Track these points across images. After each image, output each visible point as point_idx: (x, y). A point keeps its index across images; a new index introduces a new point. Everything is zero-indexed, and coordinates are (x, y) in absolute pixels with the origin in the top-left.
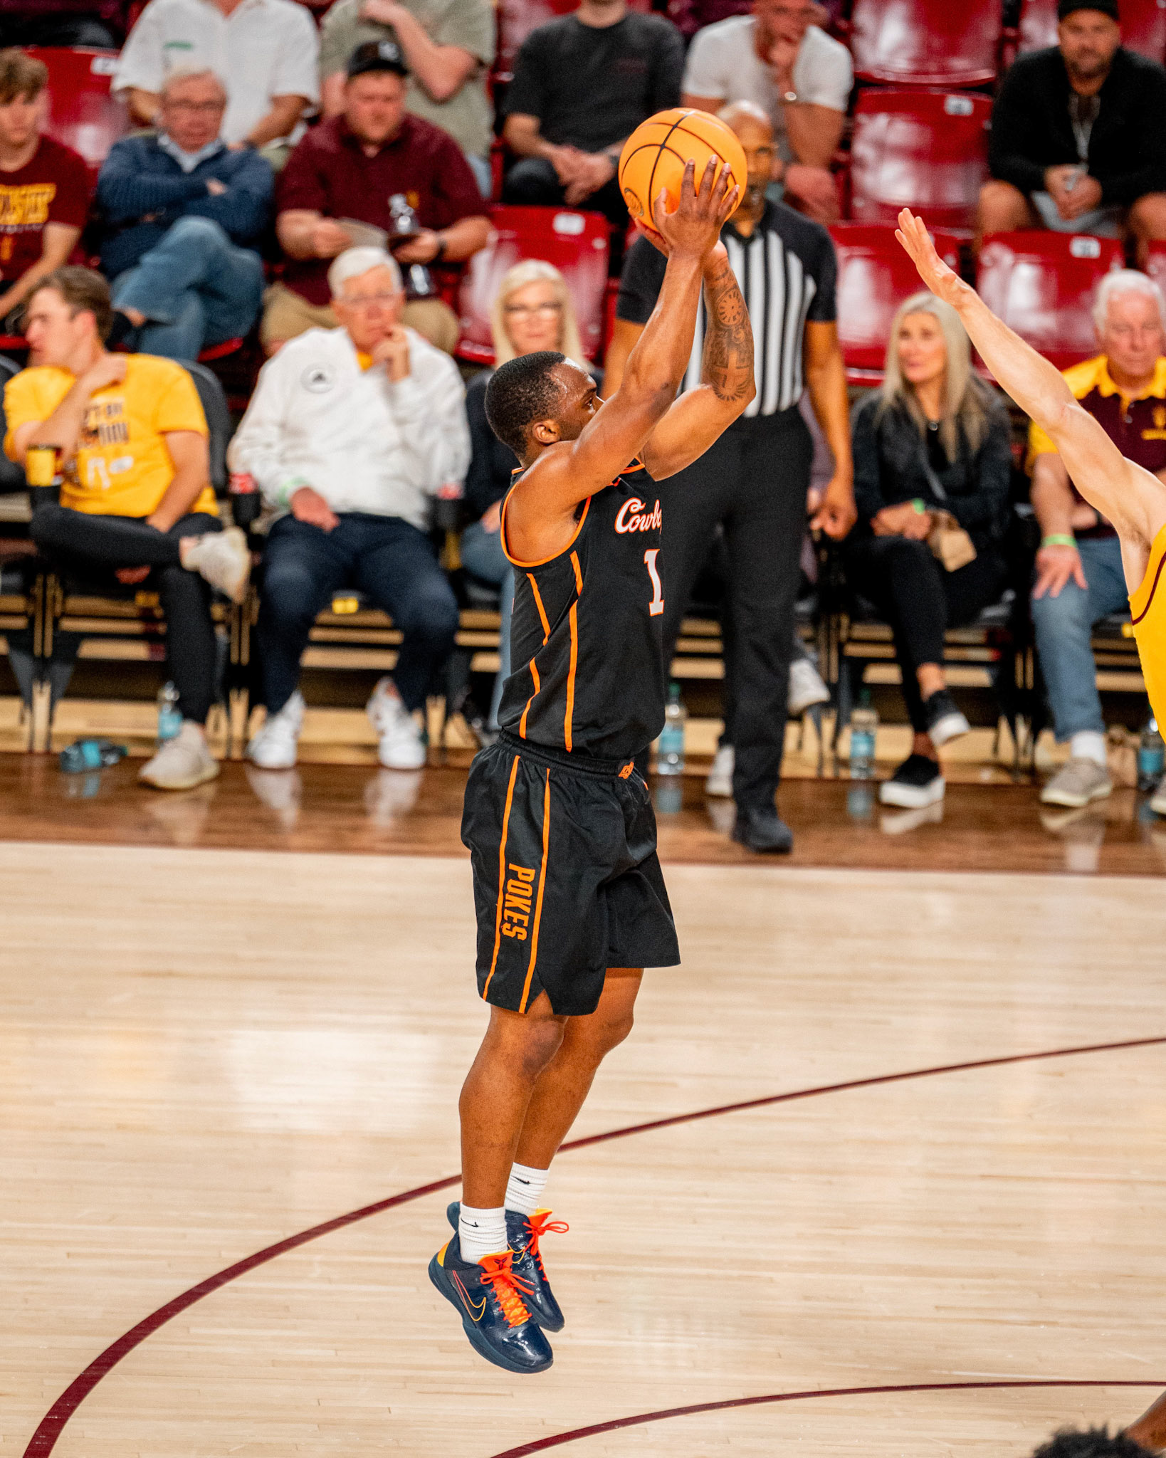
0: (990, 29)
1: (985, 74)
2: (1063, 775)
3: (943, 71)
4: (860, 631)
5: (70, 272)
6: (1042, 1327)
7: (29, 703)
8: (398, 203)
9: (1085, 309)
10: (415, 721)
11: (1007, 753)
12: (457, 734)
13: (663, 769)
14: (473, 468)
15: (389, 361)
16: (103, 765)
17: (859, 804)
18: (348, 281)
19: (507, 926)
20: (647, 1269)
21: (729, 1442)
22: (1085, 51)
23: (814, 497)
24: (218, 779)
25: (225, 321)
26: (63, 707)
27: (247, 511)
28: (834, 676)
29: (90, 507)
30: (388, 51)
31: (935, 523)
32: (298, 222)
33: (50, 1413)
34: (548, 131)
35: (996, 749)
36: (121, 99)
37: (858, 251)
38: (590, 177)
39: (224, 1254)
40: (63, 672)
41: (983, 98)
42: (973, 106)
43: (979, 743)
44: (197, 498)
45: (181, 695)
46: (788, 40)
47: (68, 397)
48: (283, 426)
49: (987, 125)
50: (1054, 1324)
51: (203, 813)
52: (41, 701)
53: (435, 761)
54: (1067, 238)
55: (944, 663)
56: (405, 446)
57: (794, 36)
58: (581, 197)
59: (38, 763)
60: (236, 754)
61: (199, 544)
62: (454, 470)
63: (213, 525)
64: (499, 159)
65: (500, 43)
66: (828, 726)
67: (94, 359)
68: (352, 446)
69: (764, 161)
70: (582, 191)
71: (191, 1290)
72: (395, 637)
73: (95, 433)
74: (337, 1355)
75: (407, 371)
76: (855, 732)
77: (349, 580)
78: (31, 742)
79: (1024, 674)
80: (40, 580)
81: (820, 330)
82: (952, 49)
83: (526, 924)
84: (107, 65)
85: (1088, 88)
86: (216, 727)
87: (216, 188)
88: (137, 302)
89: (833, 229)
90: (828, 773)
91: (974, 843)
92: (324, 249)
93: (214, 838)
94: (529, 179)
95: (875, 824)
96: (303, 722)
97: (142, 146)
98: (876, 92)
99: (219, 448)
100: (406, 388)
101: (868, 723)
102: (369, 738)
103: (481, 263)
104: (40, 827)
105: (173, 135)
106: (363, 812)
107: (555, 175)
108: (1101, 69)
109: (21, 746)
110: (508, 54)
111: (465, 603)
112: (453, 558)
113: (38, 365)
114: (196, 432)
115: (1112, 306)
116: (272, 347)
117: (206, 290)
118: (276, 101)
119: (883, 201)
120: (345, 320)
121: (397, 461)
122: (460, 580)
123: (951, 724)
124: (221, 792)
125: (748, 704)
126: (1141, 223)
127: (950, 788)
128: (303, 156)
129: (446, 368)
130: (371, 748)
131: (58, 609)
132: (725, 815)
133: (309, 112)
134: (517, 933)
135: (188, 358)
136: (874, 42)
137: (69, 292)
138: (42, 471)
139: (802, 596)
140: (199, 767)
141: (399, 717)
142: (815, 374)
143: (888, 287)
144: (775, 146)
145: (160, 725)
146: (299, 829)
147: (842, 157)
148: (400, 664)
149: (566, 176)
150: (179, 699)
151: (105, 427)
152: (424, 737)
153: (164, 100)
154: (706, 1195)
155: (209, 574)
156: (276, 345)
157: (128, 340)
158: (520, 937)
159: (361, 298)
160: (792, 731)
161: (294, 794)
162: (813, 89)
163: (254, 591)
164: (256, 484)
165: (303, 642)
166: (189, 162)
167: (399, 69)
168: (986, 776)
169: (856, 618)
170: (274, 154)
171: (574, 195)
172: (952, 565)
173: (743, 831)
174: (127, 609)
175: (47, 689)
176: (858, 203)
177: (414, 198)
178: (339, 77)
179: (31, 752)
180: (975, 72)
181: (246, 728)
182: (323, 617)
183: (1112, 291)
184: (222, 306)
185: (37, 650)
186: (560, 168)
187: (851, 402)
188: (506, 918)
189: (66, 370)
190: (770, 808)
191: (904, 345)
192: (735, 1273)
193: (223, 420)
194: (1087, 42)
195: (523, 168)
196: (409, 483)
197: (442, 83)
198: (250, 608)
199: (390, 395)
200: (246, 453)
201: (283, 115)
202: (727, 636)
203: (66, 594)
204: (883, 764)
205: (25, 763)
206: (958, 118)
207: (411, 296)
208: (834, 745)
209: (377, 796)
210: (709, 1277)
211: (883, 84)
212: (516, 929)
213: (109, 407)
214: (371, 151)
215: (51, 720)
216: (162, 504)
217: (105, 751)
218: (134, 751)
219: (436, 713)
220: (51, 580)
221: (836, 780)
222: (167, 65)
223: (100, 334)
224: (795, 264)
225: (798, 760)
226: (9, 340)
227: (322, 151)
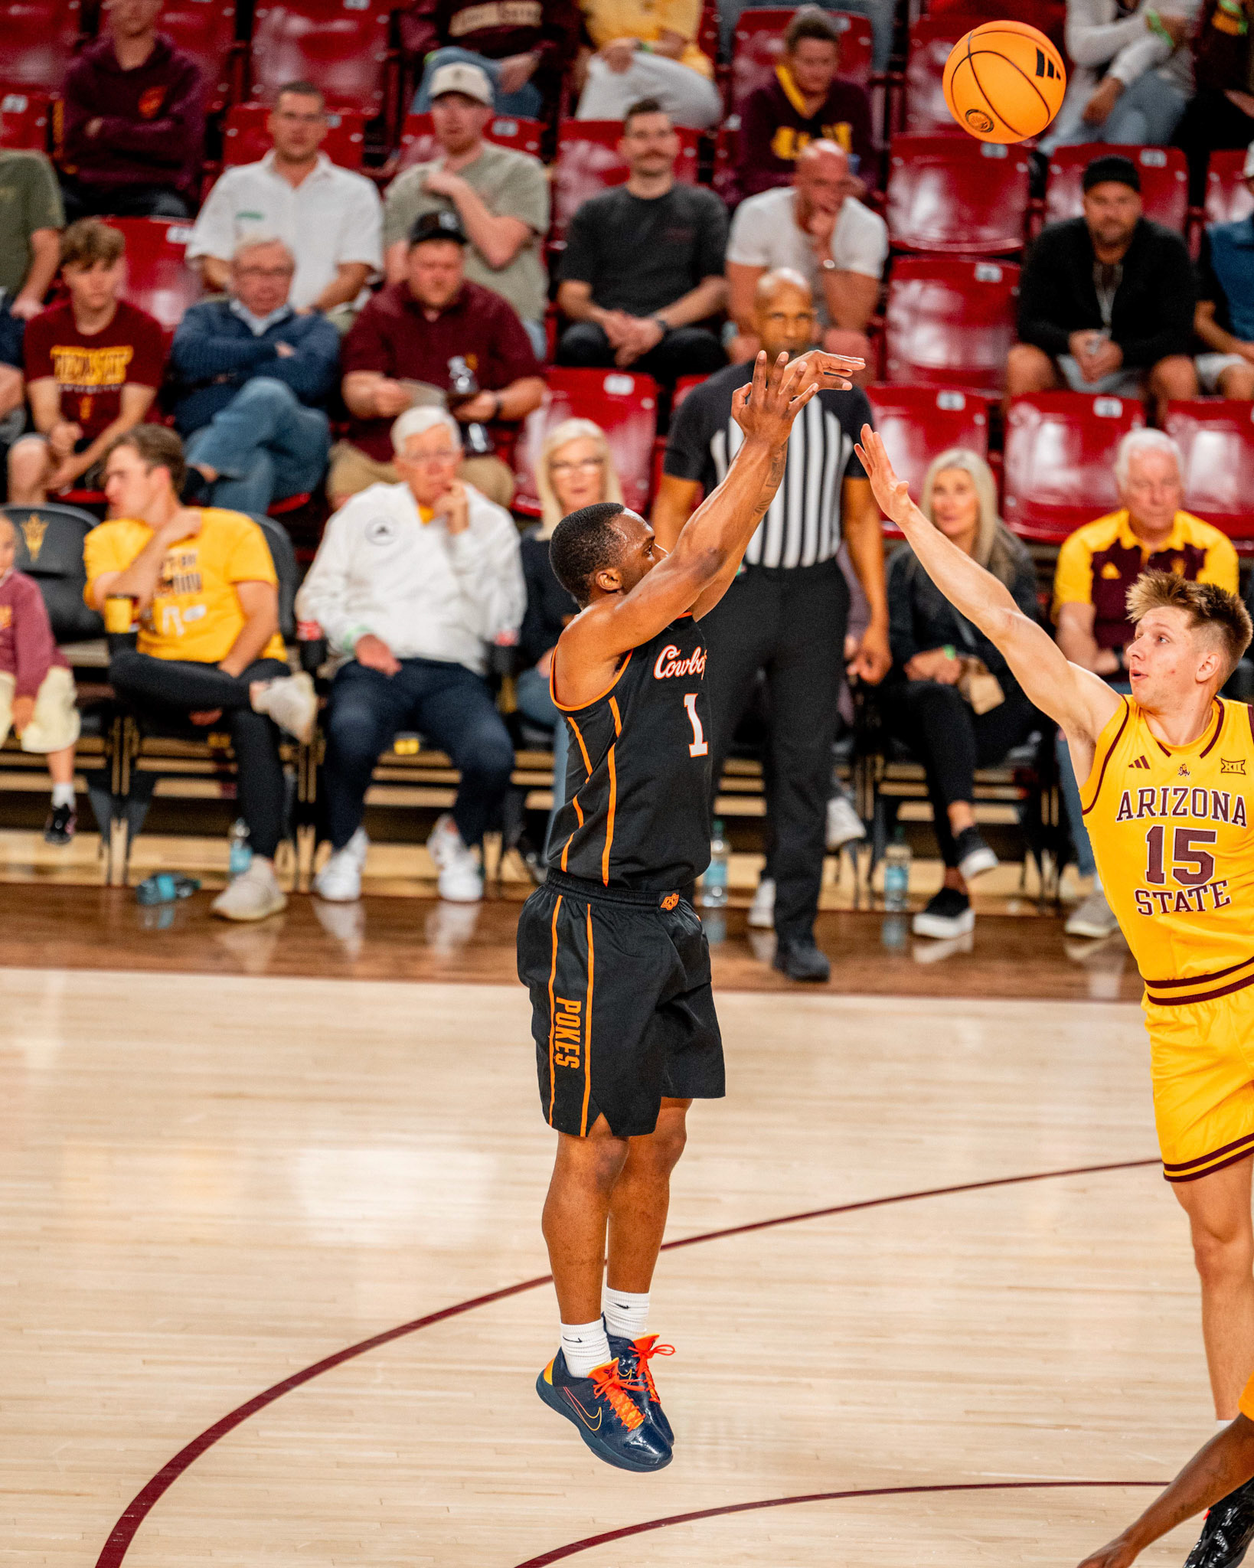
0: (1018, 201)
1: (1013, 243)
2: (1087, 907)
3: (974, 240)
4: (894, 771)
5: (146, 430)
6: (1066, 1430)
7: (107, 839)
8: (457, 365)
9: (1108, 466)
10: (473, 855)
11: (1033, 886)
12: (512, 868)
13: (708, 902)
14: (528, 616)
15: (450, 514)
16: (178, 897)
17: (893, 934)
18: (410, 439)
19: (559, 1056)
20: (692, 1376)
21: (770, 1540)
22: (1109, 221)
23: (851, 644)
24: (287, 910)
25: (293, 476)
26: (139, 842)
27: (313, 656)
28: (870, 813)
29: (165, 653)
30: (447, 221)
31: (965, 668)
32: (362, 383)
33: (126, 1512)
34: (599, 297)
35: (1022, 883)
36: (195, 266)
37: (893, 410)
38: (639, 341)
39: (292, 1361)
40: (140, 810)
41: (1011, 266)
42: (1001, 274)
43: (1007, 877)
44: (266, 644)
45: (252, 830)
46: (826, 210)
47: (145, 550)
48: (348, 576)
49: (1015, 291)
50: (1078, 1427)
51: (271, 943)
52: (119, 837)
53: (492, 893)
54: (1090, 399)
55: (973, 801)
56: (464, 595)
57: (832, 207)
58: (631, 360)
59: (116, 896)
60: (304, 887)
61: (269, 688)
62: (510, 618)
63: (283, 670)
64: (553, 323)
65: (554, 213)
66: (864, 861)
67: (170, 515)
68: (414, 595)
69: (804, 327)
70: (631, 354)
71: (261, 1395)
72: (454, 777)
73: (170, 583)
74: (398, 1457)
75: (466, 523)
76: (889, 866)
77: (411, 722)
78: (109, 875)
79: (1049, 811)
80: (117, 722)
81: (856, 485)
82: (982, 219)
83: (578, 1053)
84: (182, 233)
85: (1111, 257)
86: (285, 861)
87: (285, 350)
88: (209, 459)
89: (870, 389)
90: (864, 905)
91: (1002, 972)
92: (385, 408)
93: (283, 966)
94: (581, 343)
95: (908, 954)
96: (367, 857)
97: (214, 310)
98: (910, 260)
99: (287, 598)
100: (465, 539)
101: (901, 859)
102: (429, 871)
103: (536, 421)
104: (119, 956)
105: (244, 300)
106: (424, 942)
107: (606, 339)
108: (1124, 238)
109: (99, 880)
110: (562, 223)
111: (520, 744)
112: (509, 702)
113: (117, 518)
114: (266, 582)
115: (1133, 463)
116: (337, 501)
117: (275, 447)
118: (342, 268)
119: (918, 364)
120: (406, 476)
121: (456, 609)
122: (516, 722)
123: (980, 859)
124: (290, 923)
125: (789, 841)
126: (1162, 385)
127: (979, 919)
128: (367, 320)
129: (502, 523)
130: (432, 882)
131: (135, 749)
132: (766, 945)
133: (373, 279)
134: (570, 1062)
135: (257, 511)
136: (909, 211)
137: (145, 449)
138: (120, 619)
139: (840, 737)
140: (268, 900)
141: (458, 852)
142: (853, 528)
143: (921, 445)
144: (815, 312)
145: (231, 860)
146: (363, 958)
147: (878, 321)
148: (458, 801)
149: (616, 339)
150: (250, 835)
151: (180, 577)
152: (482, 871)
153: (235, 267)
154: (747, 1305)
155: (278, 716)
156: (341, 499)
157: (202, 494)
158: (573, 1066)
159: (423, 454)
160: (830, 865)
161: (358, 925)
162: (851, 257)
163: (321, 732)
164: (323, 631)
165: (366, 782)
166: (259, 326)
167: (458, 237)
168: (1014, 908)
169: (891, 758)
170: (340, 318)
171: (624, 357)
172: (981, 708)
173: (783, 960)
174: (201, 750)
175: (124, 826)
176: (893, 365)
177: (473, 360)
178: (402, 246)
179: (109, 886)
180: (1004, 241)
181: (313, 862)
182: (386, 758)
183: (1133, 449)
184: (289, 462)
185: (115, 788)
186: (610, 331)
187: (886, 553)
188: (558, 1049)
189: (143, 523)
190: (808, 939)
191: (939, 500)
192: (775, 1379)
193: (291, 570)
194: (1110, 213)
195: (575, 332)
196: (468, 631)
197: (499, 252)
198: (317, 747)
199: (450, 547)
200: (313, 602)
201: (349, 281)
202: (769, 776)
203: (143, 736)
204: (916, 897)
205: (103, 895)
206: (987, 285)
207: (470, 454)
208: (869, 879)
209: (437, 927)
210: (751, 1383)
211: (916, 252)
212: (568, 1058)
213: (184, 558)
214: (432, 316)
215: (128, 855)
216: (233, 650)
217: (179, 885)
218: (207, 884)
219: (493, 848)
220: (129, 722)
221: (872, 912)
222: (238, 234)
223: (175, 487)
224: (833, 424)
225: (835, 893)
226: (88, 494)
227: (386, 316)
